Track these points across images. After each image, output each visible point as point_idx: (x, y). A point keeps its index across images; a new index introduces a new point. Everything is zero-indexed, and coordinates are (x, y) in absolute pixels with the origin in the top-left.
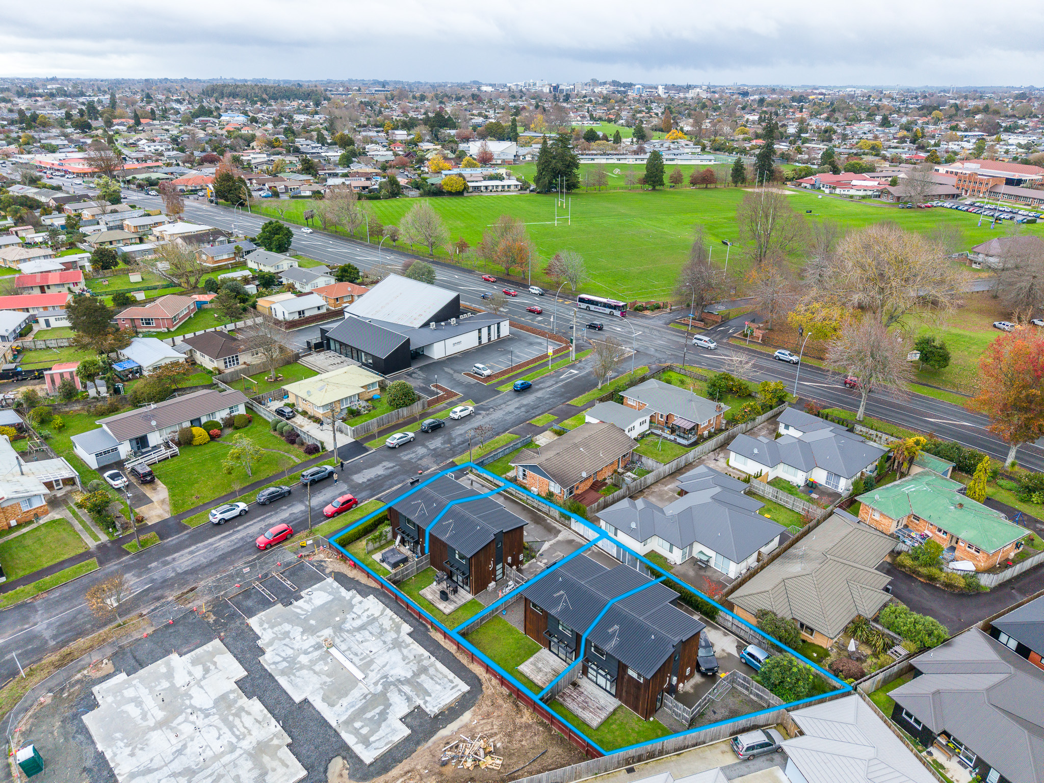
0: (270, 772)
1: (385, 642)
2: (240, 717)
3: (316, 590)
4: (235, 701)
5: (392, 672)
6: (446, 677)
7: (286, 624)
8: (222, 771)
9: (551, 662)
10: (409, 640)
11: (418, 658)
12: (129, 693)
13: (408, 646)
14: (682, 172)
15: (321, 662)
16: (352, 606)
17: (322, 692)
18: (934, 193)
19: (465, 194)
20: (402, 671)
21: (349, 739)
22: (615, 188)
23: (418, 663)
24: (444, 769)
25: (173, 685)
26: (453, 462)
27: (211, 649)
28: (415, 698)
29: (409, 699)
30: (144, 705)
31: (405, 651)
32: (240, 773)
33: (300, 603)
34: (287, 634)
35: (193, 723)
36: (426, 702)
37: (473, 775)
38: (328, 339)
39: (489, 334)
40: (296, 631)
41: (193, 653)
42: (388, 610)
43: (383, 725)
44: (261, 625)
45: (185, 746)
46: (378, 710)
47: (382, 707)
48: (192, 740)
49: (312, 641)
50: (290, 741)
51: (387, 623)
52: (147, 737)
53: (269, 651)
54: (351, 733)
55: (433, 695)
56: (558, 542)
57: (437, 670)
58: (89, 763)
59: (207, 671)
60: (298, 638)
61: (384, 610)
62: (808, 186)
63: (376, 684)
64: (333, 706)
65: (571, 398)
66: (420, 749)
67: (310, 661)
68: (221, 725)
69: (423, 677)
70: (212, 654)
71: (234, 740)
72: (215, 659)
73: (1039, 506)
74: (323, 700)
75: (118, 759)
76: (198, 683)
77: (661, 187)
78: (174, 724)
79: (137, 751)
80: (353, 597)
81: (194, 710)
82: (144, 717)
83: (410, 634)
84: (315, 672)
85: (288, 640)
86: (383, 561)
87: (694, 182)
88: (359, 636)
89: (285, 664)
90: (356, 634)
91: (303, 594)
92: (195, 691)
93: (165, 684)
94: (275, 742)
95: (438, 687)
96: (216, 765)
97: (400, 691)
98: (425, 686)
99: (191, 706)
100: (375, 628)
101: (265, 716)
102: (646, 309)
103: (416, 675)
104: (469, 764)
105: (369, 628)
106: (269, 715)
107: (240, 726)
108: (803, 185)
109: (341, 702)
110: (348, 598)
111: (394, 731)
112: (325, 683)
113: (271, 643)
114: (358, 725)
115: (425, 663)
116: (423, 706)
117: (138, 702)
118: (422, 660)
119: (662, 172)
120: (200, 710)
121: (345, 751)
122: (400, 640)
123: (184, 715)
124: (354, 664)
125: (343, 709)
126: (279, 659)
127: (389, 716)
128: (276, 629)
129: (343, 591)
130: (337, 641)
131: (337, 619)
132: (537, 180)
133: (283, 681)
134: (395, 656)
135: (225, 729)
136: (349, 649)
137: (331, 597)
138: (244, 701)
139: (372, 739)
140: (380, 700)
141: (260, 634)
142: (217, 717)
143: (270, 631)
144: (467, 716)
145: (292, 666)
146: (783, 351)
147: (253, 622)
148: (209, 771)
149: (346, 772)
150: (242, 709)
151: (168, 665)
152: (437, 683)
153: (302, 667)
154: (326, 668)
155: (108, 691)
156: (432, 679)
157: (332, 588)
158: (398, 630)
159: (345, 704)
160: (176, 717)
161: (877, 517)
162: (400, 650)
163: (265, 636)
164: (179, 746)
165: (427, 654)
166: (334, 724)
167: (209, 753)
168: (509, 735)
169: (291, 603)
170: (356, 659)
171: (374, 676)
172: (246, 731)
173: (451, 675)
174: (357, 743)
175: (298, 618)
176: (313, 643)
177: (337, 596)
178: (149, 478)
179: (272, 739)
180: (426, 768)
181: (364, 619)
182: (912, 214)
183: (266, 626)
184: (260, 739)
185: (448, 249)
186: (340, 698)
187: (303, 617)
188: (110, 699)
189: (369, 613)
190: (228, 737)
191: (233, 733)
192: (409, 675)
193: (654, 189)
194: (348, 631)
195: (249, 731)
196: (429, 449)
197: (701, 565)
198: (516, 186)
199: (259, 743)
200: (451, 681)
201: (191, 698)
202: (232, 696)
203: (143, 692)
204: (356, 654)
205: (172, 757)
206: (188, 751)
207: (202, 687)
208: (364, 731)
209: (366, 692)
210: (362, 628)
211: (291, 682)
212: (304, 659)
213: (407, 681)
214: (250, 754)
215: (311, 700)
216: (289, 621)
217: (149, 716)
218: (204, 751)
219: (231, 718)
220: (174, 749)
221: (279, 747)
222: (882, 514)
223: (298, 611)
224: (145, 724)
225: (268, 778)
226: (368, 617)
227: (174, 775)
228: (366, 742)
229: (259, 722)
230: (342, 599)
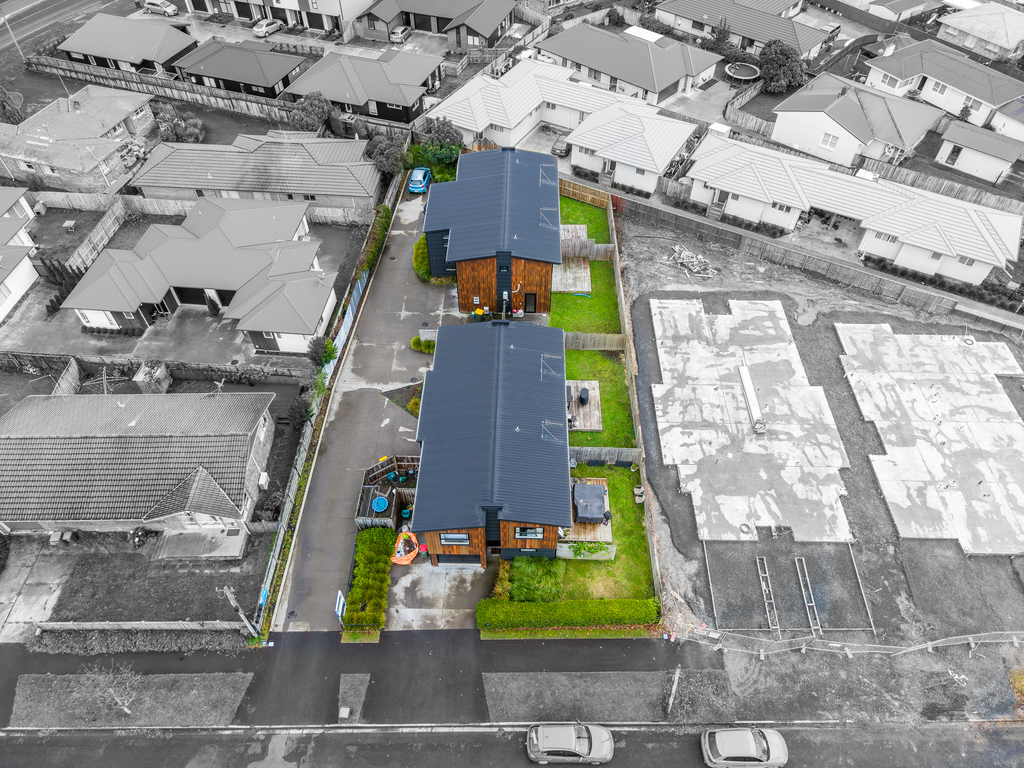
0: (868, 343)
1: (694, 390)
2: (887, 408)
3: (732, 529)
4: (890, 429)
5: (710, 355)
6: (662, 320)
7: (800, 496)
8: (914, 369)
9: (559, 277)
10: (666, 376)
11: (672, 351)
13: (672, 370)
15: (777, 413)
16: (700, 463)
17: (792, 380)
20: (698, 351)
21: (785, 325)
23: (676, 348)
24: (722, 268)
25: (968, 498)
27: (914, 525)
28: (706, 319)
29: (711, 324)
30: (1005, 493)
31: (680, 367)
32: (896, 358)
33: (767, 521)
34: (805, 479)
35: (941, 433)
36: (698, 312)
40: (790, 475)
41: (939, 535)
42: (661, 427)
43: (749, 318)
44: (834, 517)
45: (952, 413)
46: (746, 332)
47: (741, 332)
48: (944, 416)
49: (776, 448)
50: (841, 357)
51: (675, 411)
52: (996, 449)
53: (834, 471)
54: (782, 330)
55: (687, 313)
57: (665, 330)
59: (921, 492)
60: (791, 463)
61: (666, 430)
63: (733, 355)
64: (787, 361)
67: (789, 423)
68: (910, 412)
69: (682, 333)
70: (911, 514)
71: (897, 388)
72: (909, 504)
74: (794, 372)
76: (933, 482)
78: (964, 445)
79: (1007, 440)
80: (691, 478)
81: (940, 448)
82: (1002, 477)
83: (660, 381)
84: (790, 406)
85: (806, 470)
88: (717, 416)
89: (821, 438)
90: (718, 422)
91: (754, 536)
92: (939, 473)
93: (979, 507)
94: (856, 364)
95: (677, 316)
96: (920, 377)
97: (714, 335)
98: (687, 324)
99: (944, 455)
100: (693, 414)
101: (860, 393)
103: (688, 339)
105: (698, 419)
106: (855, 391)
107: (889, 399)
109: (777, 359)
110: (698, 481)
111: (743, 308)
112: (784, 388)
113: (829, 479)
114: (772, 332)
115: (669, 343)
116: (704, 310)
118: (671, 347)
120: (932, 444)
122: (675, 381)
123: (953, 450)
124: (743, 388)
125: (778, 352)
126: (826, 450)
127: (739, 321)
128: (816, 497)
130: (746, 427)
131: (730, 455)
133: (830, 419)
134: (694, 369)
135: (907, 406)
136: (738, 408)
137: (720, 499)
138: (879, 423)
139: (766, 314)
140: (737, 338)
141: (840, 505)
142: (914, 424)
143: (825, 501)
144: (671, 287)
147: (843, 534)
148: (927, 376)
149: (800, 311)
150: (883, 415)
151: (976, 538)
152: (675, 320)
153: (802, 421)
154: (776, 400)
156: (676, 326)
157: (709, 517)
158: (669, 396)
159: (775, 355)
160: (963, 453)
162: (684, 371)
163: (832, 497)
164: (958, 417)
166: (793, 345)
167: (928, 392)
168: (651, 259)
169: (779, 529)
171: (730, 363)
172: (884, 389)
173: (656, 319)
174: (781, 319)
175: (779, 495)
176: (775, 443)
177: (709, 496)
179: (859, 367)
180: (734, 276)
181: (697, 434)
183: (828, 512)
184: (870, 374)
186: (776, 363)
187: (772, 492)
189: (686, 439)
190: (905, 397)
191: (898, 396)
192: (694, 343)
194: (726, 431)
195: (880, 387)
199: (873, 372)
200: (661, 313)
201: (943, 466)
202: (893, 438)
203: (1008, 513)
204: (734, 397)
205: (966, 410)
206: (949, 407)
207: (930, 473)
208: (768, 324)
209: (746, 353)
210: (707, 425)
211: (821, 412)
212: (796, 430)
213: (700, 338)
214: (885, 368)
215: (806, 381)
216: (794, 499)
217: (997, 475)
218: (931, 397)
220: (964, 417)
221: (853, 357)
223: (774, 507)
224: (1000, 467)
225: (871, 339)
226: (690, 434)
227: (964, 393)
228: (772, 316)
229: (867, 390)
230: (708, 487)
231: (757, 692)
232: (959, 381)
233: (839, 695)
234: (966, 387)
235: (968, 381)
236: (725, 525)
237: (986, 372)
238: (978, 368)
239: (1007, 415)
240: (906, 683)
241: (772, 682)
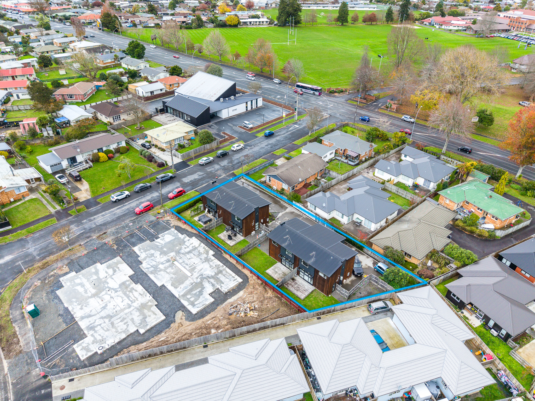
0: (148, 317)
1: (201, 259)
2: (132, 293)
3: (166, 234)
4: (129, 285)
5: (205, 273)
6: (231, 275)
7: (152, 250)
8: (125, 316)
9: (282, 269)
10: (213, 258)
11: (217, 266)
12: (78, 281)
13: (212, 261)
14: (359, 15)
15: (170, 268)
16: (185, 242)
17: (171, 282)
18: (496, 29)
19: (239, 26)
20: (209, 272)
21: (185, 303)
22: (321, 24)
23: (218, 268)
24: (230, 317)
25: (99, 278)
26: (233, 173)
27: (116, 261)
28: (216, 285)
29: (213, 285)
30: (85, 287)
31: (211, 263)
32: (134, 317)
33: (158, 240)
34: (152, 255)
35: (110, 295)
36: (221, 287)
37: (244, 319)
38: (167, 107)
39: (252, 105)
40: (157, 254)
41: (107, 263)
42: (202, 244)
43: (201, 297)
44: (140, 250)
45: (106, 305)
46: (198, 290)
47: (200, 289)
48: (110, 302)
49: (165, 258)
50: (156, 303)
51: (202, 250)
52: (88, 301)
53: (144, 263)
54: (185, 300)
55: (225, 283)
56: (286, 213)
57: (227, 272)
58: (61, 312)
59: (115, 271)
60: (158, 257)
61: (200, 244)
62: (427, 24)
63: (197, 278)
64: (176, 288)
65: (294, 141)
66: (219, 308)
67: (165, 267)
68: (123, 296)
69: (220, 275)
70: (117, 264)
71: (130, 303)
72: (118, 266)
73: (530, 198)
74: (172, 285)
75: (75, 310)
76: (111, 277)
77: (346, 24)
78: (101, 295)
79: (83, 307)
80: (184, 238)
81: (110, 289)
82: (86, 292)
83: (213, 255)
84: (167, 273)
85: (153, 257)
86: (199, 221)
87: (364, 21)
88: (188, 256)
89: (152, 269)
91: (159, 236)
92: (109, 280)
93: (95, 277)
94: (150, 304)
95: (227, 280)
96: (122, 314)
97: (209, 281)
98: (221, 279)
99: (108, 287)
100: (196, 252)
101: (144, 292)
102: (335, 92)
103: (216, 274)
104: (242, 314)
105: (193, 252)
106: (146, 292)
107: (132, 296)
108: (425, 23)
109: (180, 286)
110: (182, 238)
111: (206, 300)
112: (172, 277)
113: (145, 259)
114: (189, 296)
115: (221, 269)
116: (220, 288)
117: (82, 285)
118: (219, 267)
119: (347, 14)
120: (113, 289)
121: (183, 308)
122: (209, 258)
123: (105, 291)
124: (186, 269)
125: (182, 289)
126: (149, 266)
127: (204, 293)
128: (147, 252)
129: (180, 235)
130: (178, 258)
131: (177, 248)
132: (278, 19)
133: (152, 276)
134: (206, 265)
135: (125, 298)
136: (184, 262)
137: (174, 238)
138: (133, 285)
139: (196, 303)
140: (199, 285)
141: (139, 254)
142: (121, 292)
143: (144, 253)
144: (241, 293)
145: (156, 270)
146: (406, 116)
147: (136, 249)
148: (119, 316)
149: (184, 318)
150: (133, 289)
151: (96, 268)
152: (227, 278)
153: (161, 270)
154: (173, 271)
155: (67, 280)
156: (224, 276)
157: (174, 233)
158: (207, 253)
159: (182, 287)
160: (101, 292)
161: (448, 202)
162: (209, 263)
163: (142, 256)
164: (104, 305)
165: (222, 264)
166: (177, 296)
167: (118, 309)
168: (261, 302)
169: (154, 240)
170: (187, 267)
171: (196, 275)
172: (135, 299)
173: (234, 274)
174: (188, 305)
175: (158, 247)
176: (166, 259)
177: (177, 237)
178: (78, 179)
179: (148, 302)
180: (222, 316)
181: (191, 248)
182: (483, 41)
183: (142, 251)
184: (142, 302)
185: (229, 57)
186: (180, 284)
187: (160, 247)
188: (68, 284)
189: (193, 245)
190: (127, 301)
191: (129, 300)
192: (213, 274)
193: (342, 25)
194: (183, 254)
195: (137, 299)
196: (221, 166)
197: (357, 225)
198: (267, 22)
199: (142, 304)
200: (234, 277)
201: (108, 283)
202: (127, 283)
203: (84, 281)
204: (187, 264)
205: (100, 310)
206: (108, 307)
207: (113, 279)
208: (192, 299)
209: (192, 282)
210: (190, 252)
211: (156, 277)
212: (161, 267)
213: (212, 277)
214: (138, 309)
215: (166, 285)
216: (153, 249)
217: (88, 291)
218: (116, 307)
219: (128, 293)
220: (102, 306)
221: (152, 306)
222: (450, 201)
223: (158, 244)
224: (86, 295)
225: (147, 320)
226: (193, 247)
227: (102, 318)
228: (193, 304)
229: (141, 295)
230: (179, 238)
232: (105, 322)
234: (102, 321)
235: (100, 325)
236: (169, 233)
237: (92, 335)
238: (96, 335)
239: (82, 318)
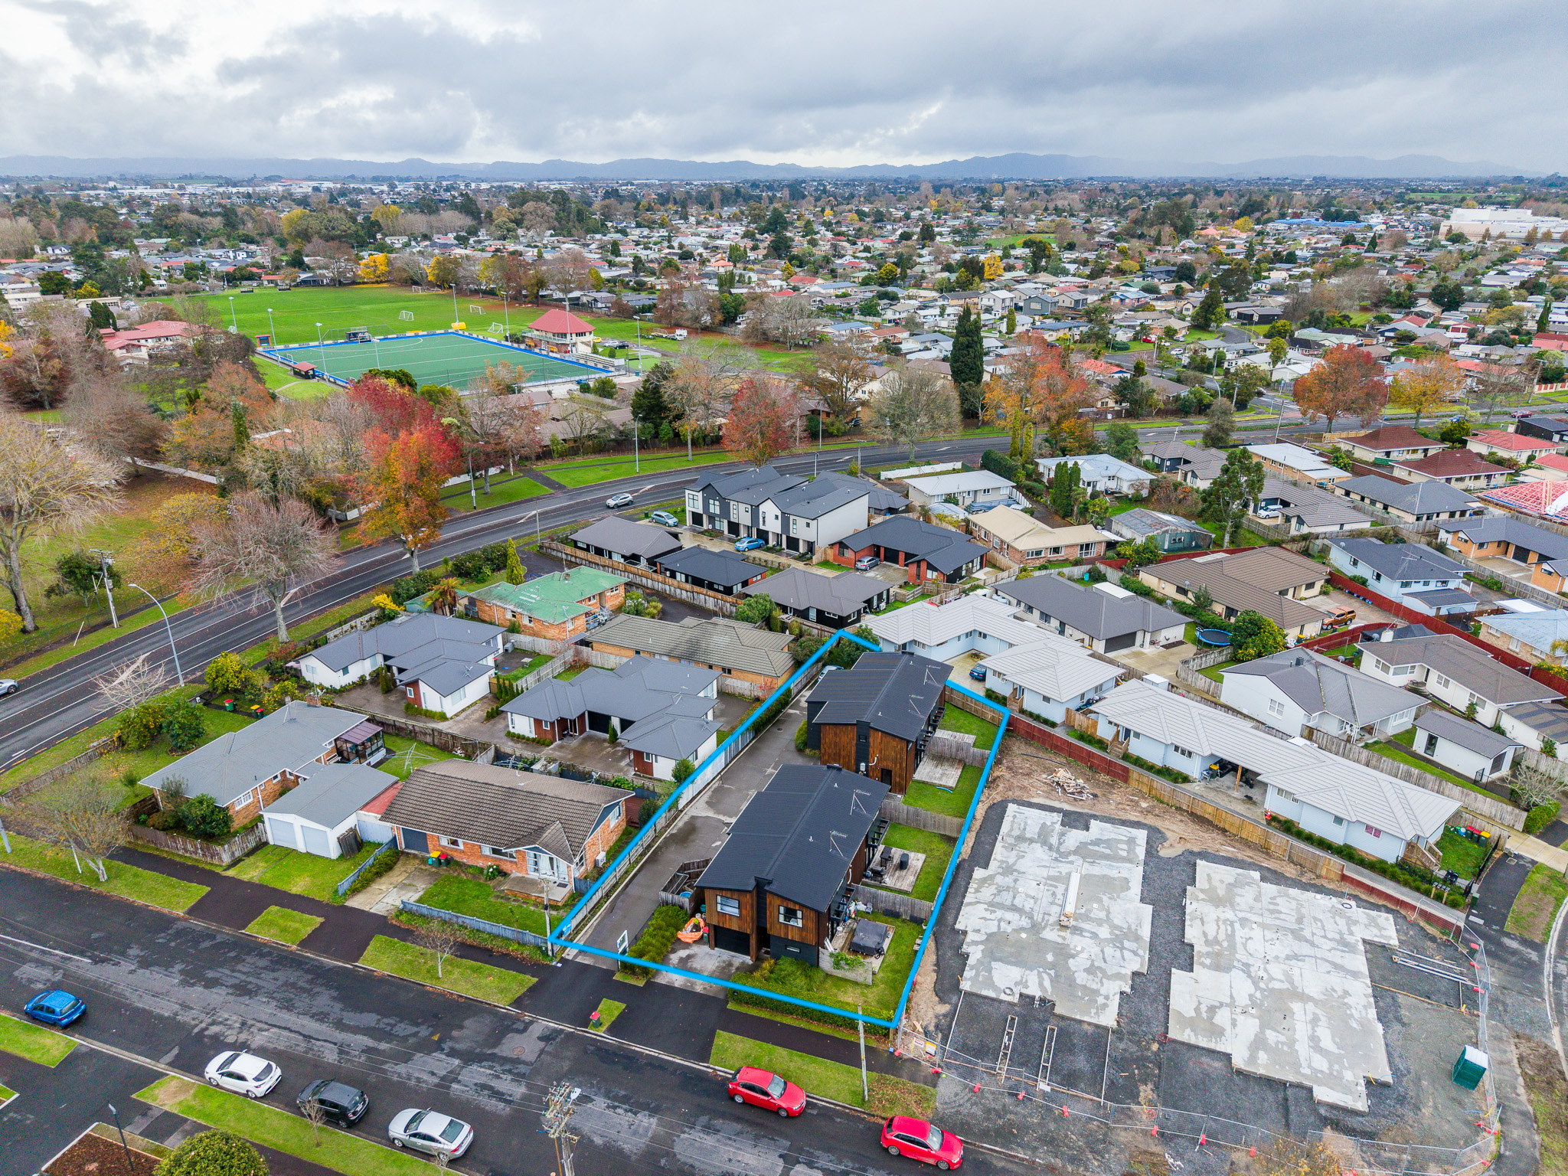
0: (1226, 883)
1: (1016, 881)
2: (1216, 937)
3: (995, 988)
4: (1208, 954)
5: (1046, 858)
6: (1013, 822)
7: (1079, 981)
8: (1266, 914)
10: (993, 864)
11: (1010, 847)
12: (1321, 1063)
13: (1002, 862)
15: (1092, 915)
16: (991, 935)
17: (1122, 895)
20: (1037, 852)
21: (1141, 852)
23: (1016, 845)
25: (1263, 1026)
27: (1188, 1031)
29: (1063, 834)
30: (1310, 1032)
31: (1011, 860)
32: (1251, 902)
33: (1034, 991)
34: (1091, 970)
35: (1265, 970)
40: (1077, 965)
41: (1212, 1046)
42: (966, 901)
43: (1105, 838)
44: (1105, 1006)
45: (1288, 958)
46: (1096, 848)
47: (1090, 847)
48: (1277, 957)
49: (1076, 942)
50: (1189, 888)
51: (987, 893)
52: (1322, 997)
53: (1128, 971)
54: (1135, 854)
55: (1042, 822)
58: (1397, 1027)
59: (1212, 1010)
60: (1084, 955)
61: (970, 904)
63: (1072, 863)
64: (1126, 879)
67: (1100, 925)
68: (1239, 946)
69: (1028, 836)
70: (1190, 1023)
71: (1237, 926)
72: (1194, 1015)
75: (1364, 1001)
76: (1232, 1005)
78: (1286, 986)
79: (1340, 993)
80: (975, 943)
81: (1256, 981)
82: (1315, 1021)
83: (986, 866)
84: (1108, 913)
85: (1097, 964)
86: (878, 953)
88: (1028, 905)
89: (1126, 944)
90: (1027, 909)
91: (1015, 999)
92: (1243, 1000)
93: (1271, 1036)
94: (1202, 896)
95: (1030, 822)
96: (1268, 921)
97: (1060, 844)
98: (1037, 830)
99: (1257, 987)
100: (1006, 898)
101: (1192, 920)
103: (1031, 841)
105: (1008, 903)
106: (1188, 917)
107: (1222, 931)
109: (1116, 875)
110: (981, 947)
111: (1102, 829)
112: (1110, 898)
113: (1118, 976)
114: (1124, 854)
115: (1011, 840)
117: (1314, 1040)
118: (1010, 844)
120: (1249, 976)
121: (1151, 852)
122: (1000, 870)
123: (1271, 986)
124: (1067, 890)
125: (1120, 870)
126: (1128, 954)
127: (1093, 838)
128: (1094, 986)
129: (974, 959)
130: (1053, 919)
131: (1024, 936)
133: (1146, 932)
134: (1025, 865)
135: (1238, 940)
136: (1052, 903)
137: (996, 964)
138: (1200, 947)
139: (1125, 838)
140: (1082, 850)
141: (1117, 999)
142: (1238, 956)
143: (1103, 991)
144: (1038, 800)
145: (1121, 937)
147: (1108, 1020)
148: (1278, 922)
149: (1166, 844)
150: (1207, 942)
151: (1252, 1058)
152: (1026, 825)
153: (1115, 927)
154: (1095, 906)
155: (1346, 1089)
156: (1025, 829)
157: (977, 974)
158: (988, 879)
159: (1115, 871)
160: (1280, 991)
162: (1014, 864)
163: (1113, 990)
164: (1293, 962)
165: (999, 844)
166: (1141, 869)
167: (1269, 935)
169: (1043, 1000)
170: (1060, 891)
171: (1064, 868)
172: (1220, 923)
173: (1007, 821)
174: (1139, 846)
175: (1057, 976)
176: (1077, 937)
177: (986, 960)
179: (1203, 900)
180: (1109, 804)
181: (999, 913)
183: (1101, 1000)
184: (1212, 908)
186: (1112, 878)
187: (1052, 972)
188: (1348, 1075)
189: (988, 915)
190: (1240, 933)
191: (1233, 931)
192: (1036, 845)
194: (1031, 918)
195: (1218, 920)
199: (1217, 907)
200: (1014, 817)
201: (1251, 996)
202: (1208, 961)
203: (1303, 1048)
204: (1054, 894)
205: (1307, 959)
206: (1287, 952)
207: (1232, 997)
208: (1125, 847)
209: (1086, 864)
210: (1014, 908)
211: (1140, 925)
212: (1104, 933)
213: (1045, 843)
214: (1232, 906)
215: (1138, 898)
216: (1071, 982)
217: (1310, 1017)
218: (1272, 940)
219: (1225, 944)
220: (1300, 964)
221: (1202, 891)
223: (1047, 984)
224: (1318, 1011)
225: (1232, 881)
226: (992, 912)
227: (1312, 944)
228: (1131, 841)
229: (1202, 920)
230: (989, 953)
231: (958, 1112)
232: (1313, 934)
233: (1039, 1139)
234: (1317, 940)
235: (1325, 937)
236: (990, 983)
237: (1351, 933)
238: (1344, 929)
239: (1355, 975)
240: (1115, 1150)
241: (977, 1111)
